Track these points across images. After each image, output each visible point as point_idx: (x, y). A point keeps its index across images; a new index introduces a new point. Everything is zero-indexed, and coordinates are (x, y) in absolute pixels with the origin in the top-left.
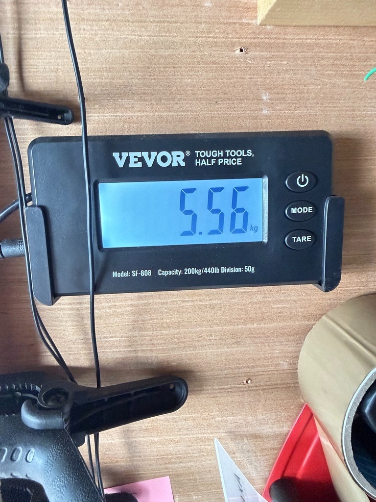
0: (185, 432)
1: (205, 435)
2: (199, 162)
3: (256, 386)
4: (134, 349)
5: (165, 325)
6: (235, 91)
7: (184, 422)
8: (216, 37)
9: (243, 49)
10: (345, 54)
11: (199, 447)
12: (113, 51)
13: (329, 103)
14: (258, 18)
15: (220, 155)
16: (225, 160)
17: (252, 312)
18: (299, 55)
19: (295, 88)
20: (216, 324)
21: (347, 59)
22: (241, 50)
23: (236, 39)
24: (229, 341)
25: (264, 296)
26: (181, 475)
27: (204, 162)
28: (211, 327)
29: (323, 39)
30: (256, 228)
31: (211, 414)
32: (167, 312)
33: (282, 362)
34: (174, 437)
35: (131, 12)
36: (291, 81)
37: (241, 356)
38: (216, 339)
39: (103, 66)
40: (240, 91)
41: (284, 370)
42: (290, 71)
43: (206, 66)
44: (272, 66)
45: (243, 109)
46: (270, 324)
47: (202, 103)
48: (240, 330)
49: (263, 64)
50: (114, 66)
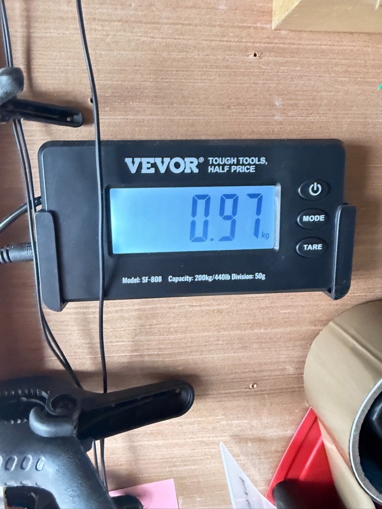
0: (190, 436)
1: (210, 439)
2: (212, 169)
3: (262, 391)
4: (140, 354)
5: (172, 330)
6: (248, 96)
7: (190, 426)
8: (230, 41)
9: (258, 54)
10: (359, 61)
11: (204, 450)
12: (124, 52)
13: (342, 110)
14: (273, 23)
15: (234, 162)
16: (238, 167)
17: (260, 317)
19: (308, 94)
20: (223, 328)
21: (360, 66)
22: (255, 55)
23: (250, 44)
24: (236, 346)
25: (272, 301)
26: (185, 478)
27: (217, 169)
28: (218, 332)
29: (337, 46)
30: (267, 235)
31: (216, 418)
32: (174, 317)
33: (288, 367)
34: (179, 441)
35: (144, 13)
36: (304, 87)
37: (247, 361)
38: (223, 344)
39: (115, 67)
40: (253, 96)
41: (290, 374)
42: (303, 77)
43: (219, 70)
44: (285, 71)
45: (255, 115)
46: (277, 329)
47: (214, 108)
48: (247, 335)
49: (276, 69)
50: (126, 68)
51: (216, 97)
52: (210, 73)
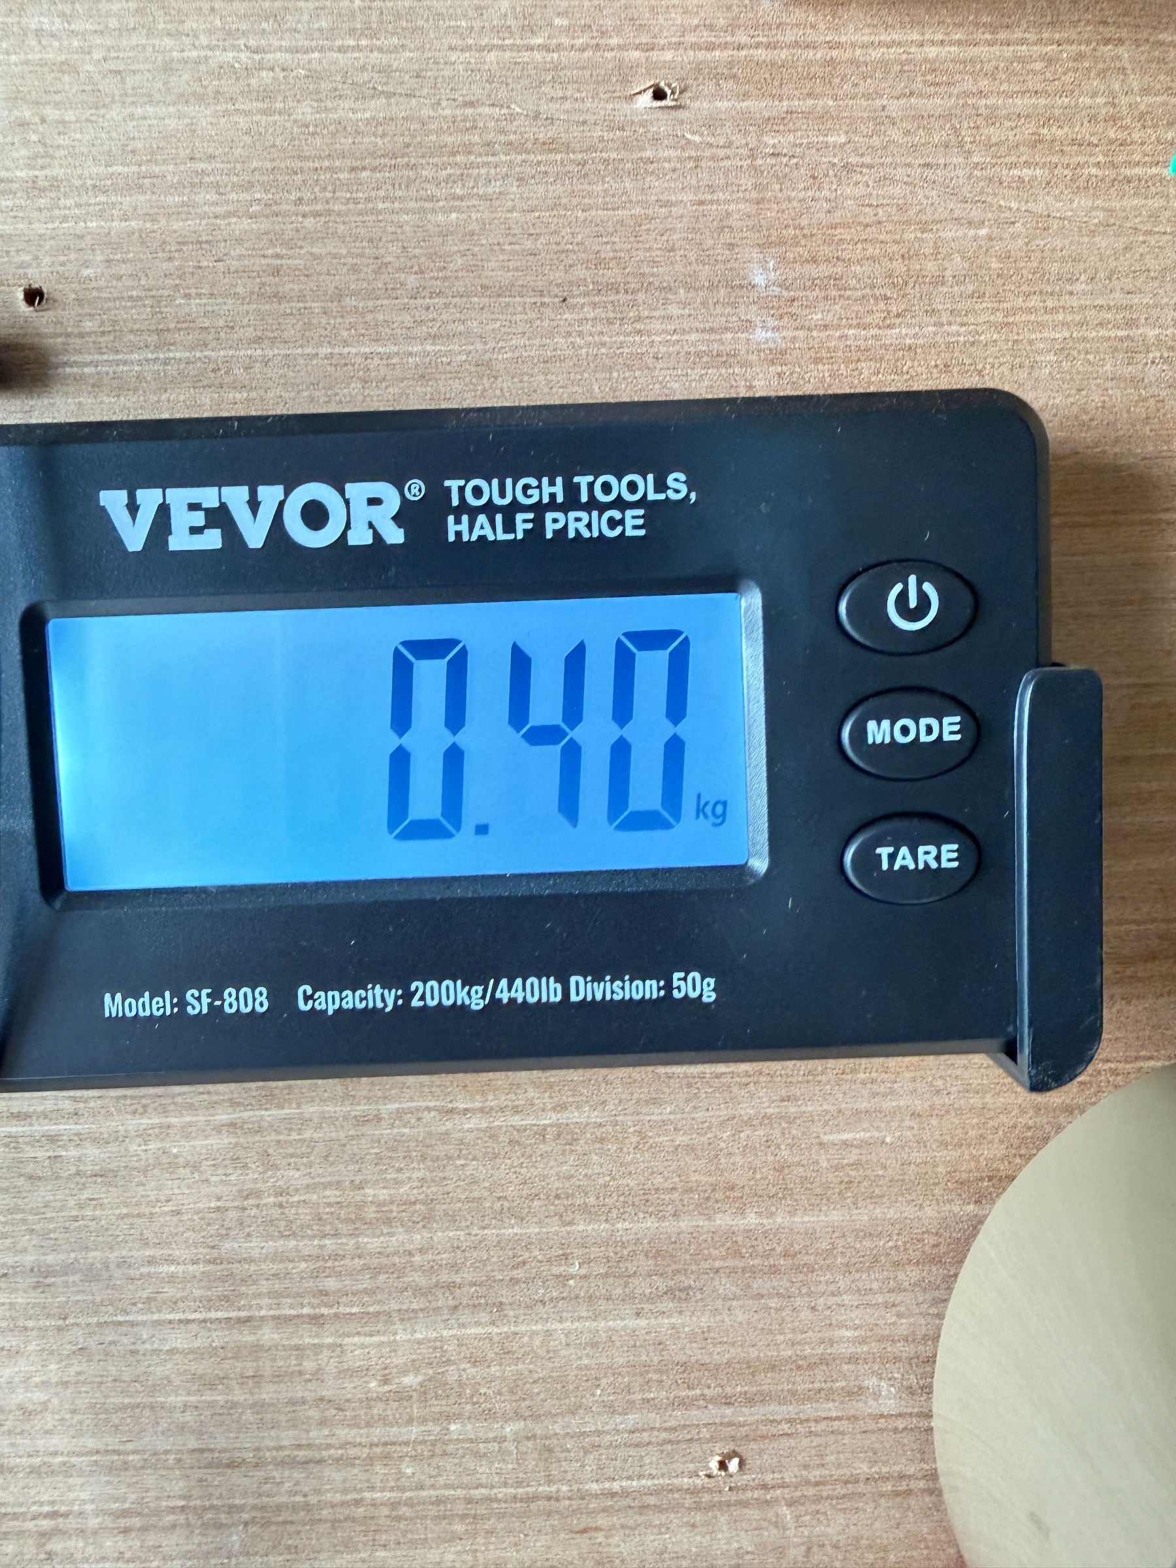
2: (464, 527)
3: (765, 1487)
4: (243, 1314)
5: (371, 1212)
6: (641, 255)
8: (559, 48)
9: (669, 92)
10: (1086, 100)
12: (150, 110)
13: (1028, 296)
16: (572, 515)
17: (739, 1160)
19: (882, 237)
20: (585, 1209)
21: (1092, 119)
22: (659, 95)
23: (636, 54)
25: (783, 1092)
27: (482, 527)
28: (564, 1224)
29: (991, 44)
30: (719, 809)
32: (379, 1158)
33: (870, 1382)
36: (867, 209)
37: (694, 1352)
38: (585, 1277)
39: (115, 168)
40: (658, 253)
41: (882, 1416)
42: (858, 169)
43: (519, 158)
44: (785, 151)
45: (671, 327)
46: (816, 1213)
47: (507, 305)
48: (685, 1238)
49: (747, 144)
50: (157, 169)
51: (511, 264)
52: (483, 171)
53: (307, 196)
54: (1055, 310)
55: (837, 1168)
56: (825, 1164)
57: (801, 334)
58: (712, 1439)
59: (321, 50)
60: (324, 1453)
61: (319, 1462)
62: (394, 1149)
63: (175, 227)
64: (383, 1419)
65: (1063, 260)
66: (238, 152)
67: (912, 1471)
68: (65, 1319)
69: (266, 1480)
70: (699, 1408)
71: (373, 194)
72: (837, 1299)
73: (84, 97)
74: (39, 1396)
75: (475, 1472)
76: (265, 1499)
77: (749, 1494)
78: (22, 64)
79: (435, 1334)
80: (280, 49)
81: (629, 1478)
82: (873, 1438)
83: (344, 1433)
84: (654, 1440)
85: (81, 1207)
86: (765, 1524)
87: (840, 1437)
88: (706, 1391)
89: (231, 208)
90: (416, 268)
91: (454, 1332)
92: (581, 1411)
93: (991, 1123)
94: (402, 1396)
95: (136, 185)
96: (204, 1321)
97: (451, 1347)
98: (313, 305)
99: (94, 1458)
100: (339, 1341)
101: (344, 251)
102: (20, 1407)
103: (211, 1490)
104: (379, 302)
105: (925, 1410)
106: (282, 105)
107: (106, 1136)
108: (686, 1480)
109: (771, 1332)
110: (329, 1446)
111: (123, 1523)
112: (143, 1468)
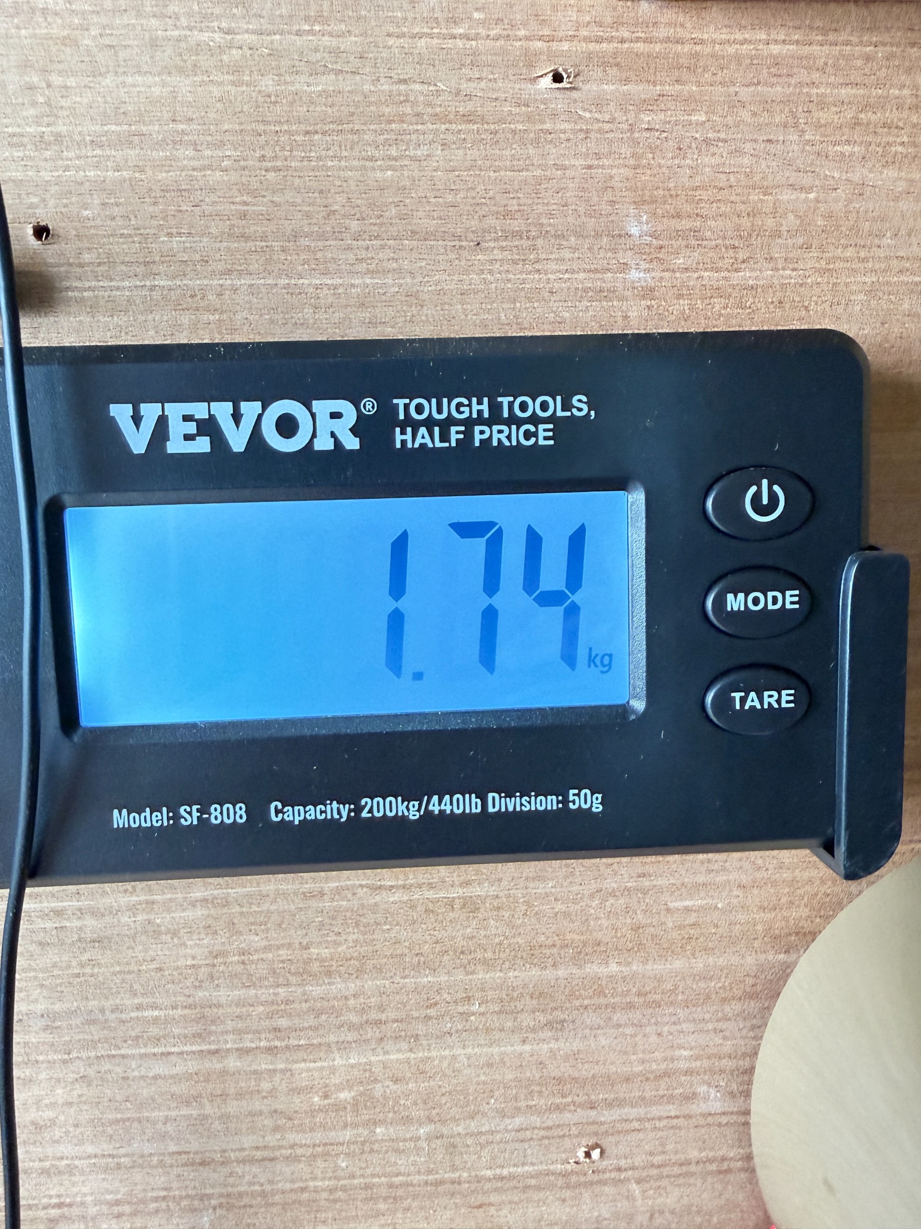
2: (408, 437)
3: (619, 1169)
4: (213, 1047)
5: (315, 967)
6: (541, 209)
8: (477, 37)
9: (565, 76)
12: (140, 79)
13: (845, 247)
15: (480, 412)
17: (605, 922)
18: (745, 93)
19: (733, 198)
20: (485, 962)
21: (900, 107)
22: (558, 78)
23: (539, 44)
24: (527, 1020)
25: (639, 872)
27: (423, 437)
28: (467, 974)
29: (822, 44)
30: (606, 660)
32: (322, 924)
33: (703, 1089)
36: (722, 176)
37: (566, 1070)
38: (483, 1014)
39: (109, 126)
40: (554, 207)
41: (710, 1114)
42: (715, 143)
43: (443, 126)
44: (657, 127)
45: (564, 267)
46: (663, 962)
47: (432, 247)
48: (562, 983)
49: (627, 120)
50: (144, 129)
51: (435, 214)
52: (414, 137)
53: (269, 154)
54: (864, 260)
55: (680, 927)
56: (670, 925)
57: (667, 275)
58: (580, 1135)
59: (282, 33)
60: (277, 1153)
61: (272, 1160)
62: (334, 918)
63: (160, 178)
64: (323, 1126)
65: (874, 220)
66: (212, 115)
67: (732, 1155)
68: (69, 1054)
69: (231, 1175)
70: (570, 1111)
71: (324, 153)
72: (678, 1027)
73: (83, 66)
74: (50, 1114)
75: (396, 1164)
76: (230, 1189)
77: (607, 1175)
78: (31, 38)
79: (365, 1060)
80: (247, 31)
81: (515, 1165)
82: (703, 1131)
83: (292, 1137)
84: (534, 1136)
85: (82, 966)
86: (618, 1197)
87: (678, 1131)
88: (576, 1098)
89: (206, 162)
90: (358, 216)
91: (380, 1058)
92: (479, 1116)
93: (798, 891)
94: (339, 1107)
95: (126, 141)
96: (182, 1053)
97: (377, 1070)
98: (273, 244)
99: (93, 1161)
100: (289, 1066)
101: (299, 200)
102: (33, 1123)
103: (188, 1183)
104: (328, 243)
105: (743, 1109)
106: (248, 78)
107: (102, 910)
108: (559, 1166)
109: (625, 1053)
110: (280, 1147)
111: (116, 1209)
112: (133, 1167)
